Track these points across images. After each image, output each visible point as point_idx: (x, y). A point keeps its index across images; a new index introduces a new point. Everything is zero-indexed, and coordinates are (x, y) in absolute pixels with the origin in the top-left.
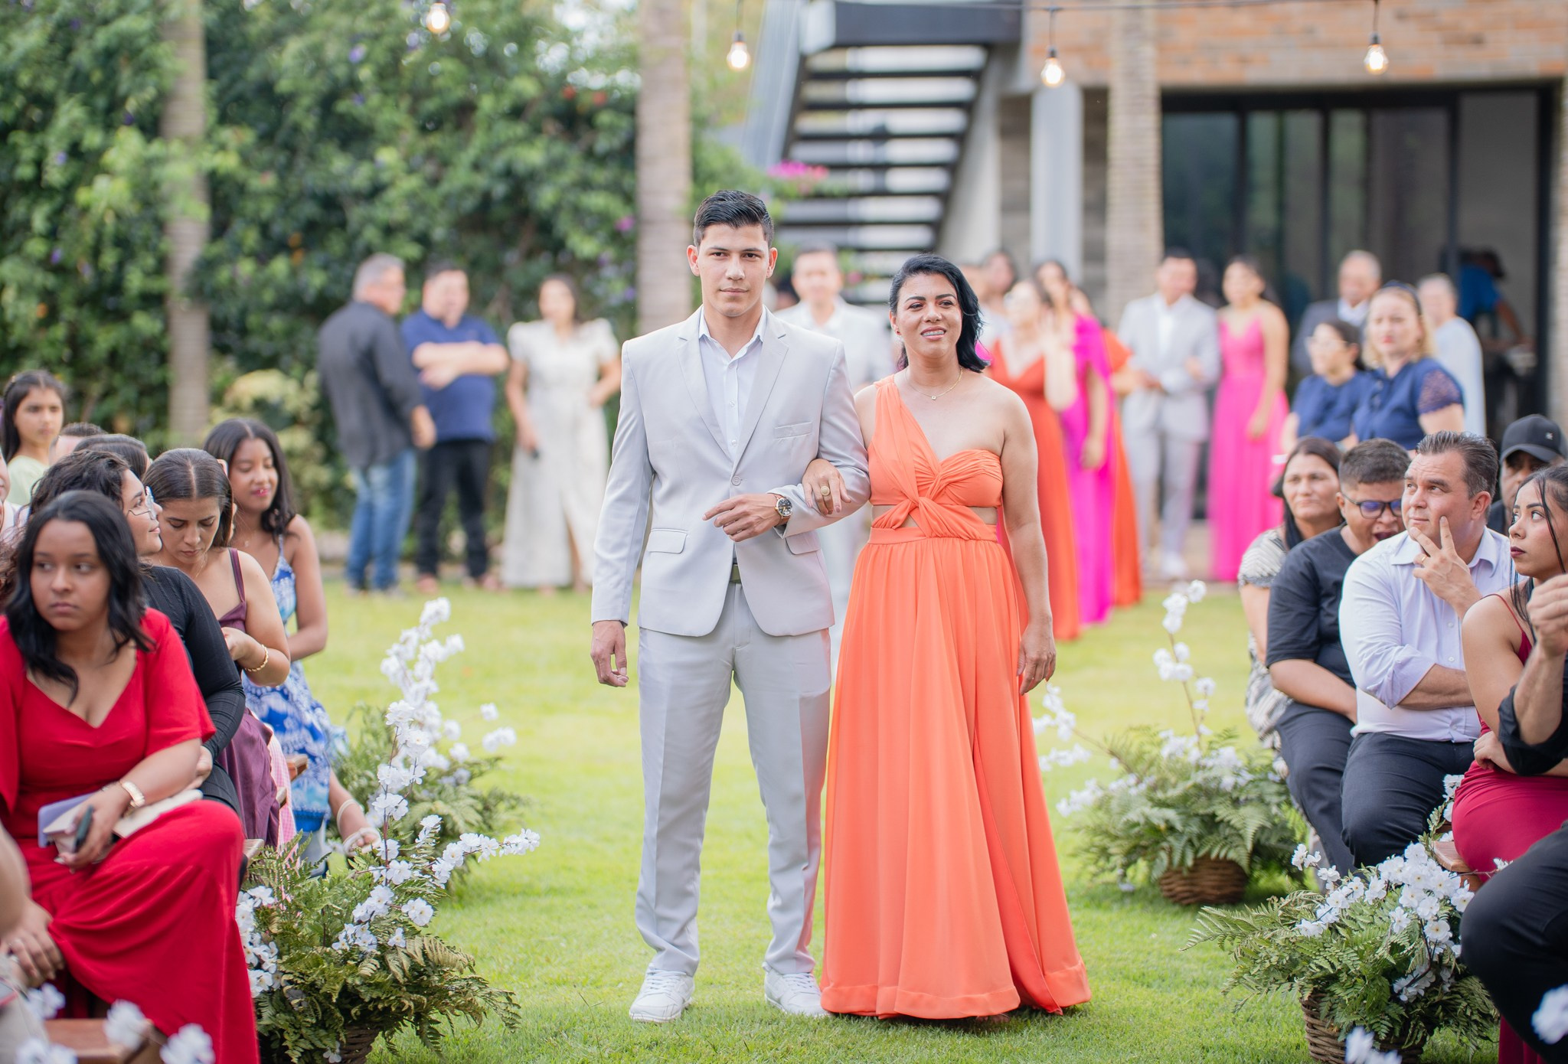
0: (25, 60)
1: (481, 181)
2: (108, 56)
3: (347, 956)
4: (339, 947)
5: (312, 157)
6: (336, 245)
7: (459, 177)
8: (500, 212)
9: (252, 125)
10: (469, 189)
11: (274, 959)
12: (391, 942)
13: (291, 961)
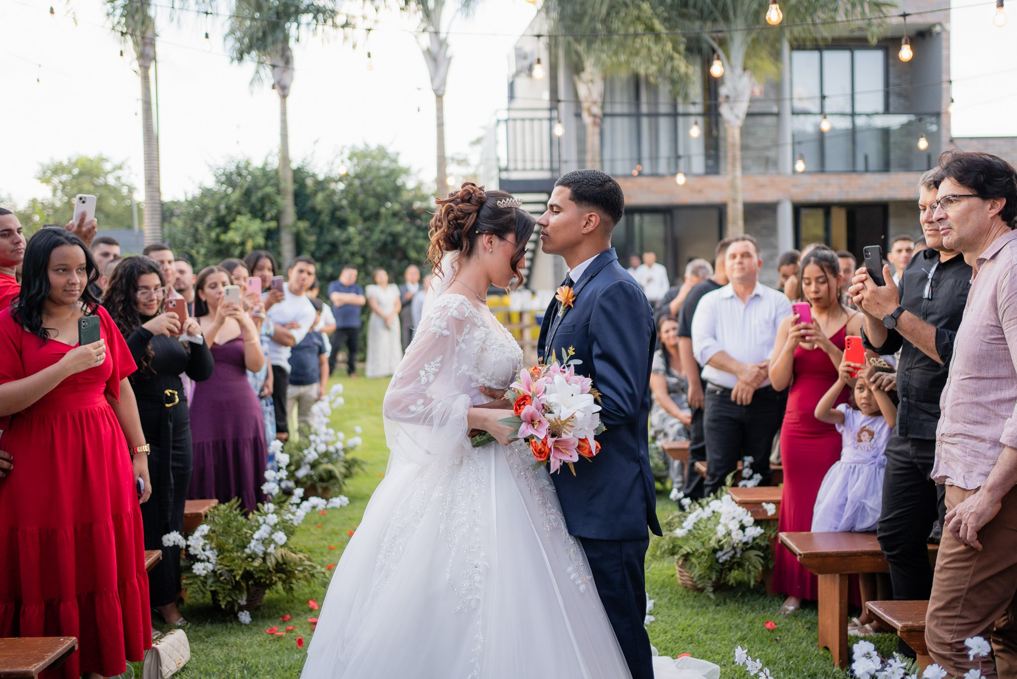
0: (235, 201)
1: (383, 237)
2: (263, 200)
3: (249, 556)
4: (247, 551)
5: (329, 230)
6: (336, 258)
7: (376, 236)
8: (390, 247)
9: (308, 220)
10: (379, 240)
11: (215, 558)
12: (269, 550)
13: (222, 558)
